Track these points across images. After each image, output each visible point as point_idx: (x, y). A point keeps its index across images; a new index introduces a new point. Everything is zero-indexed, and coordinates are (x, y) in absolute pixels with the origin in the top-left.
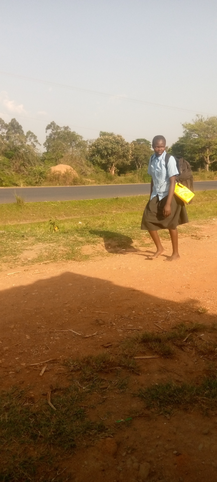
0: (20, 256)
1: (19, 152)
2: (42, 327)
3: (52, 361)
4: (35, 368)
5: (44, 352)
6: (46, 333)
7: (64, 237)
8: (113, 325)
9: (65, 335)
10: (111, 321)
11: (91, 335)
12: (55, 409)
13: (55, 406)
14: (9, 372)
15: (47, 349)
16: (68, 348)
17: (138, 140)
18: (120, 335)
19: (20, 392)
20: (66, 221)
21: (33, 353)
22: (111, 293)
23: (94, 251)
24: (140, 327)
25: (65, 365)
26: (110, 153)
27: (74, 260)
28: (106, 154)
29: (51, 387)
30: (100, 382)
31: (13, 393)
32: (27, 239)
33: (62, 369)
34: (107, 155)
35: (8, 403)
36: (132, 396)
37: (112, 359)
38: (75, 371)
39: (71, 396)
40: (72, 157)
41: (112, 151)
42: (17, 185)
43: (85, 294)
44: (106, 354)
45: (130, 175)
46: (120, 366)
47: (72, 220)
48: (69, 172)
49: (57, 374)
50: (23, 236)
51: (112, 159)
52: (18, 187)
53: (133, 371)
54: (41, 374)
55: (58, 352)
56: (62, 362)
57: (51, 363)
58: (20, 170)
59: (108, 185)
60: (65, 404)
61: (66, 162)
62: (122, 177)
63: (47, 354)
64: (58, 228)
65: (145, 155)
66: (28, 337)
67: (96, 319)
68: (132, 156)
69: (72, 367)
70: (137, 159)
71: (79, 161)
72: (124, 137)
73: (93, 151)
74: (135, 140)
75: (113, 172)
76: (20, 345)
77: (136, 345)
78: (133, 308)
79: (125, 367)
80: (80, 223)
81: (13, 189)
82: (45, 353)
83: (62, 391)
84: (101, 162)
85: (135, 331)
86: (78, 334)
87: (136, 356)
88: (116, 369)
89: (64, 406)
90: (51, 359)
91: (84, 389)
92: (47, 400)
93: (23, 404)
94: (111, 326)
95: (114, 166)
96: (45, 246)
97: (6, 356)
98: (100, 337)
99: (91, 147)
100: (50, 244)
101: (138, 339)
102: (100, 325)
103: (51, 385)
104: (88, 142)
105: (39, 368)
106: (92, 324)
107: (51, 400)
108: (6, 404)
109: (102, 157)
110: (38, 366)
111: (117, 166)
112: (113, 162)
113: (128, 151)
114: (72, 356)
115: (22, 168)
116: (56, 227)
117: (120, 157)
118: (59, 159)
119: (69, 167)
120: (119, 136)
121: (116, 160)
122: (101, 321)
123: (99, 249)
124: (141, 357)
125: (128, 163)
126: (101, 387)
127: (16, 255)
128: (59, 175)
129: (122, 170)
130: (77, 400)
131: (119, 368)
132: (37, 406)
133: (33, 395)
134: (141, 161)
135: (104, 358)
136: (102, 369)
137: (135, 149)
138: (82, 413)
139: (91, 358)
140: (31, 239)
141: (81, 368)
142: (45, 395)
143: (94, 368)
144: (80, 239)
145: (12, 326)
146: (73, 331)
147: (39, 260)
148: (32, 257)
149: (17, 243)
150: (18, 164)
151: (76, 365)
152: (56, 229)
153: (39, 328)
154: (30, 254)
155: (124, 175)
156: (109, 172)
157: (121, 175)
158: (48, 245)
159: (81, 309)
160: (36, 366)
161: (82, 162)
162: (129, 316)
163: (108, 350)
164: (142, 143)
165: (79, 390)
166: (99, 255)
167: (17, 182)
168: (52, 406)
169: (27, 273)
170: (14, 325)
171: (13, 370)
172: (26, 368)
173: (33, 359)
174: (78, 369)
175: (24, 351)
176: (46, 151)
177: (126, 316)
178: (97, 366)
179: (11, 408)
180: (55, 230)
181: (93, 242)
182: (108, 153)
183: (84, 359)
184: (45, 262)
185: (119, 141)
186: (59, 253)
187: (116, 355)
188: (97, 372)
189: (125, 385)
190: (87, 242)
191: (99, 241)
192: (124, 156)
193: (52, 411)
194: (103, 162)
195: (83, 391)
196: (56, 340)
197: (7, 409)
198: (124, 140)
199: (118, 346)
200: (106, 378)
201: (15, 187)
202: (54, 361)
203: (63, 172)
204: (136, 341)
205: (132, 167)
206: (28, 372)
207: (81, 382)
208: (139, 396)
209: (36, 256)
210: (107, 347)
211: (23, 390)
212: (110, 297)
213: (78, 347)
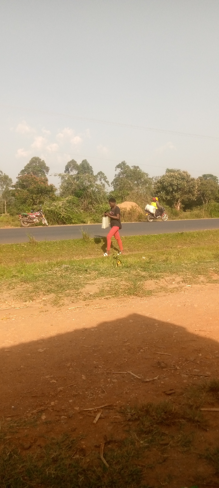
0: (82, 290)
1: (88, 191)
2: (100, 366)
3: (108, 407)
4: (89, 414)
5: (99, 396)
6: (103, 373)
7: (127, 271)
8: (176, 369)
9: (123, 377)
10: (174, 365)
11: (151, 379)
12: (107, 465)
13: (107, 462)
14: (61, 416)
15: (103, 392)
16: (126, 393)
17: (204, 176)
18: (185, 381)
19: (71, 441)
20: (129, 256)
21: (88, 395)
22: (175, 333)
23: (157, 286)
24: (207, 373)
25: (123, 413)
26: (175, 189)
27: (136, 295)
28: (171, 190)
29: (105, 438)
30: (161, 436)
31: (63, 442)
32: (90, 273)
33: (118, 417)
34: (172, 192)
35: (57, 453)
36: (198, 457)
37: (175, 409)
38: (132, 421)
39: (127, 451)
40: (138, 195)
41: (177, 186)
42: (84, 223)
43: (146, 332)
44: (169, 402)
45: (196, 211)
46: (184, 418)
47: (135, 256)
48: (134, 208)
49: (113, 423)
50: (86, 270)
51: (177, 195)
52: (85, 224)
53: (199, 425)
54: (95, 422)
55: (115, 397)
56: (118, 409)
57: (106, 409)
58: (88, 208)
59: (173, 220)
60: (119, 461)
61: (131, 199)
62: (188, 213)
63: (102, 397)
64: (121, 263)
65: (212, 191)
66: (84, 377)
67: (157, 361)
68: (199, 191)
69: (129, 416)
70: (203, 195)
71: (144, 198)
72: (189, 173)
73: (158, 188)
74: (202, 176)
75: (179, 207)
76: (75, 385)
77: (203, 394)
78: (199, 350)
79: (190, 420)
80: (144, 258)
81: (80, 226)
82: (101, 397)
83: (116, 444)
84: (166, 198)
85: (201, 377)
86: (137, 376)
87: (203, 407)
88: (179, 422)
89: (118, 463)
90: (106, 405)
91: (142, 444)
92: (99, 453)
93: (73, 456)
94: (174, 370)
95: (179, 202)
96: (107, 280)
97: (60, 398)
98: (162, 382)
99: (156, 184)
100: (112, 279)
101: (205, 387)
102: (163, 368)
103: (105, 436)
104: (154, 180)
105: (93, 414)
106: (153, 366)
107: (104, 454)
108: (55, 454)
109: (167, 193)
110: (92, 411)
111: (183, 202)
112: (178, 199)
113: (194, 187)
114: (129, 403)
115: (90, 206)
116: (118, 262)
117: (186, 193)
118: (124, 197)
119: (134, 204)
120: (184, 172)
121: (181, 197)
122: (163, 364)
123: (162, 285)
124: (209, 409)
125: (194, 199)
126: (161, 443)
127: (78, 289)
128: (124, 212)
129: (188, 206)
130: (133, 457)
131: (183, 420)
132: (88, 460)
133: (84, 446)
134: (208, 196)
135: (166, 407)
136: (164, 421)
137: (202, 184)
138: (139, 473)
139: (151, 406)
140: (94, 273)
141: (139, 417)
142: (98, 447)
143: (154, 419)
144: (143, 273)
145: (69, 365)
146: (132, 374)
147: (101, 294)
148: (94, 291)
149: (80, 276)
150: (86, 202)
151: (134, 413)
152: (119, 263)
153: (96, 367)
154: (92, 289)
155: (189, 210)
156: (175, 208)
157: (186, 211)
158: (110, 279)
159: (142, 348)
160: (90, 412)
161: (147, 199)
162: (195, 359)
163: (170, 398)
164: (208, 178)
165: (136, 444)
166: (162, 290)
167: (84, 220)
168: (105, 462)
169: (88, 307)
170: (70, 363)
171: (65, 414)
172: (79, 413)
173: (88, 403)
174: (136, 418)
175: (79, 393)
176: (113, 190)
177: (192, 359)
178: (157, 416)
179: (60, 460)
180: (118, 265)
181: (157, 277)
182: (173, 189)
183: (143, 408)
184: (107, 297)
185: (184, 177)
186: (121, 287)
187: (180, 404)
188: (157, 424)
189: (190, 442)
190: (150, 277)
191: (163, 276)
192: (190, 192)
193: (104, 468)
194: (169, 198)
195: (141, 445)
196: (114, 383)
197: (55, 460)
198: (190, 176)
199: (182, 394)
200: (167, 432)
201: (82, 224)
202: (110, 407)
203: (128, 209)
204: (203, 389)
205: (199, 203)
206: (81, 418)
207: (139, 435)
208: (206, 458)
209: (98, 291)
210: (170, 394)
211: (75, 438)
212: (174, 337)
213: (137, 392)
